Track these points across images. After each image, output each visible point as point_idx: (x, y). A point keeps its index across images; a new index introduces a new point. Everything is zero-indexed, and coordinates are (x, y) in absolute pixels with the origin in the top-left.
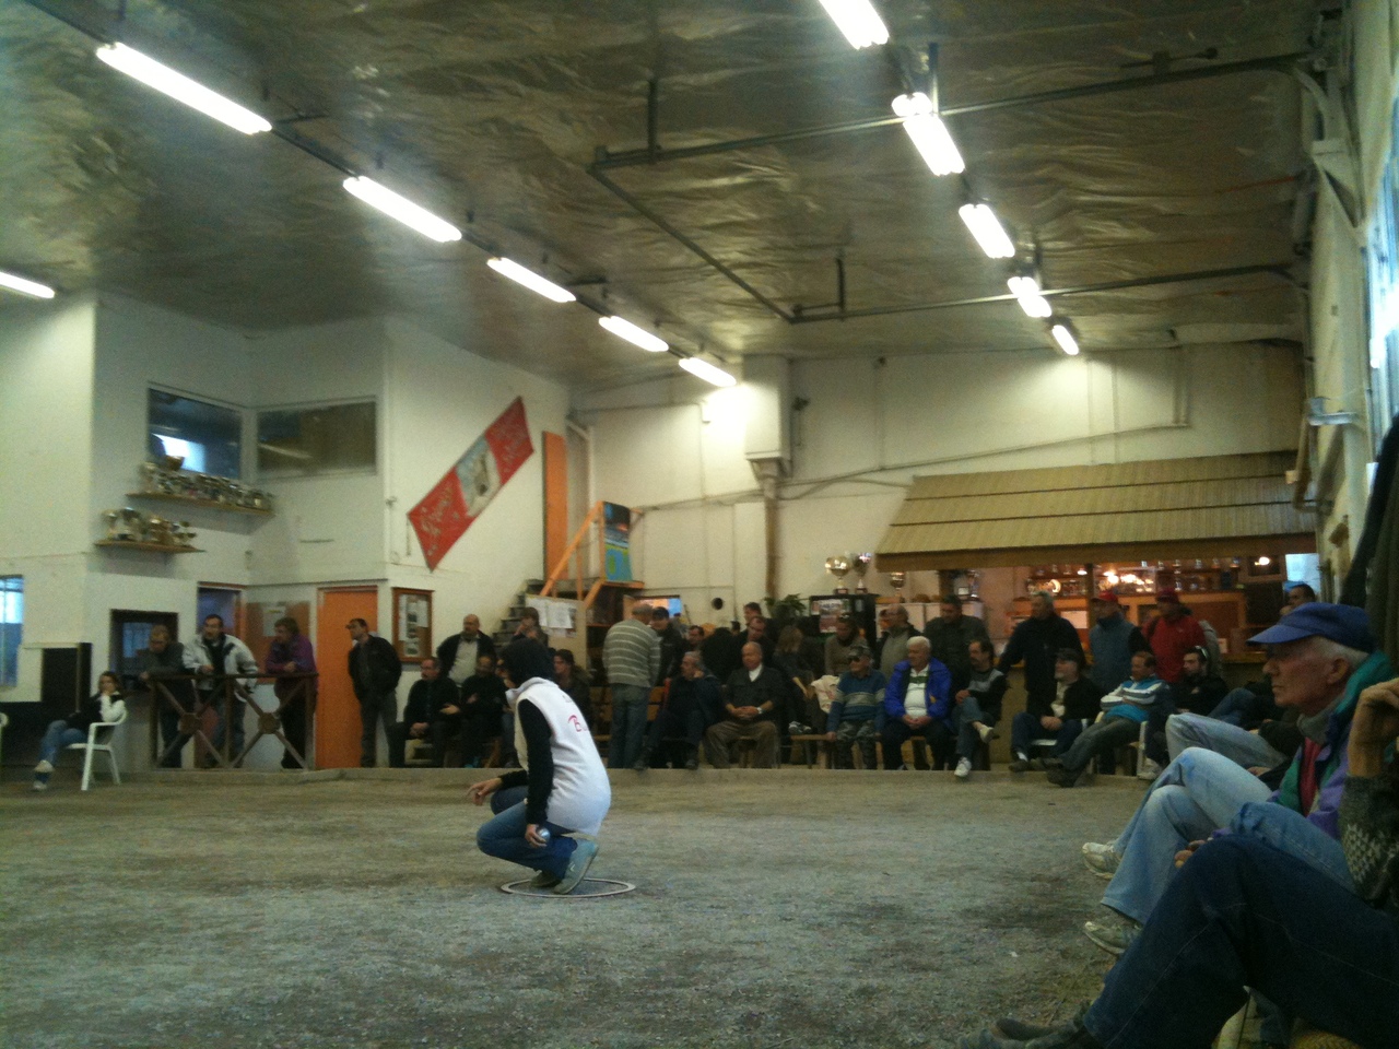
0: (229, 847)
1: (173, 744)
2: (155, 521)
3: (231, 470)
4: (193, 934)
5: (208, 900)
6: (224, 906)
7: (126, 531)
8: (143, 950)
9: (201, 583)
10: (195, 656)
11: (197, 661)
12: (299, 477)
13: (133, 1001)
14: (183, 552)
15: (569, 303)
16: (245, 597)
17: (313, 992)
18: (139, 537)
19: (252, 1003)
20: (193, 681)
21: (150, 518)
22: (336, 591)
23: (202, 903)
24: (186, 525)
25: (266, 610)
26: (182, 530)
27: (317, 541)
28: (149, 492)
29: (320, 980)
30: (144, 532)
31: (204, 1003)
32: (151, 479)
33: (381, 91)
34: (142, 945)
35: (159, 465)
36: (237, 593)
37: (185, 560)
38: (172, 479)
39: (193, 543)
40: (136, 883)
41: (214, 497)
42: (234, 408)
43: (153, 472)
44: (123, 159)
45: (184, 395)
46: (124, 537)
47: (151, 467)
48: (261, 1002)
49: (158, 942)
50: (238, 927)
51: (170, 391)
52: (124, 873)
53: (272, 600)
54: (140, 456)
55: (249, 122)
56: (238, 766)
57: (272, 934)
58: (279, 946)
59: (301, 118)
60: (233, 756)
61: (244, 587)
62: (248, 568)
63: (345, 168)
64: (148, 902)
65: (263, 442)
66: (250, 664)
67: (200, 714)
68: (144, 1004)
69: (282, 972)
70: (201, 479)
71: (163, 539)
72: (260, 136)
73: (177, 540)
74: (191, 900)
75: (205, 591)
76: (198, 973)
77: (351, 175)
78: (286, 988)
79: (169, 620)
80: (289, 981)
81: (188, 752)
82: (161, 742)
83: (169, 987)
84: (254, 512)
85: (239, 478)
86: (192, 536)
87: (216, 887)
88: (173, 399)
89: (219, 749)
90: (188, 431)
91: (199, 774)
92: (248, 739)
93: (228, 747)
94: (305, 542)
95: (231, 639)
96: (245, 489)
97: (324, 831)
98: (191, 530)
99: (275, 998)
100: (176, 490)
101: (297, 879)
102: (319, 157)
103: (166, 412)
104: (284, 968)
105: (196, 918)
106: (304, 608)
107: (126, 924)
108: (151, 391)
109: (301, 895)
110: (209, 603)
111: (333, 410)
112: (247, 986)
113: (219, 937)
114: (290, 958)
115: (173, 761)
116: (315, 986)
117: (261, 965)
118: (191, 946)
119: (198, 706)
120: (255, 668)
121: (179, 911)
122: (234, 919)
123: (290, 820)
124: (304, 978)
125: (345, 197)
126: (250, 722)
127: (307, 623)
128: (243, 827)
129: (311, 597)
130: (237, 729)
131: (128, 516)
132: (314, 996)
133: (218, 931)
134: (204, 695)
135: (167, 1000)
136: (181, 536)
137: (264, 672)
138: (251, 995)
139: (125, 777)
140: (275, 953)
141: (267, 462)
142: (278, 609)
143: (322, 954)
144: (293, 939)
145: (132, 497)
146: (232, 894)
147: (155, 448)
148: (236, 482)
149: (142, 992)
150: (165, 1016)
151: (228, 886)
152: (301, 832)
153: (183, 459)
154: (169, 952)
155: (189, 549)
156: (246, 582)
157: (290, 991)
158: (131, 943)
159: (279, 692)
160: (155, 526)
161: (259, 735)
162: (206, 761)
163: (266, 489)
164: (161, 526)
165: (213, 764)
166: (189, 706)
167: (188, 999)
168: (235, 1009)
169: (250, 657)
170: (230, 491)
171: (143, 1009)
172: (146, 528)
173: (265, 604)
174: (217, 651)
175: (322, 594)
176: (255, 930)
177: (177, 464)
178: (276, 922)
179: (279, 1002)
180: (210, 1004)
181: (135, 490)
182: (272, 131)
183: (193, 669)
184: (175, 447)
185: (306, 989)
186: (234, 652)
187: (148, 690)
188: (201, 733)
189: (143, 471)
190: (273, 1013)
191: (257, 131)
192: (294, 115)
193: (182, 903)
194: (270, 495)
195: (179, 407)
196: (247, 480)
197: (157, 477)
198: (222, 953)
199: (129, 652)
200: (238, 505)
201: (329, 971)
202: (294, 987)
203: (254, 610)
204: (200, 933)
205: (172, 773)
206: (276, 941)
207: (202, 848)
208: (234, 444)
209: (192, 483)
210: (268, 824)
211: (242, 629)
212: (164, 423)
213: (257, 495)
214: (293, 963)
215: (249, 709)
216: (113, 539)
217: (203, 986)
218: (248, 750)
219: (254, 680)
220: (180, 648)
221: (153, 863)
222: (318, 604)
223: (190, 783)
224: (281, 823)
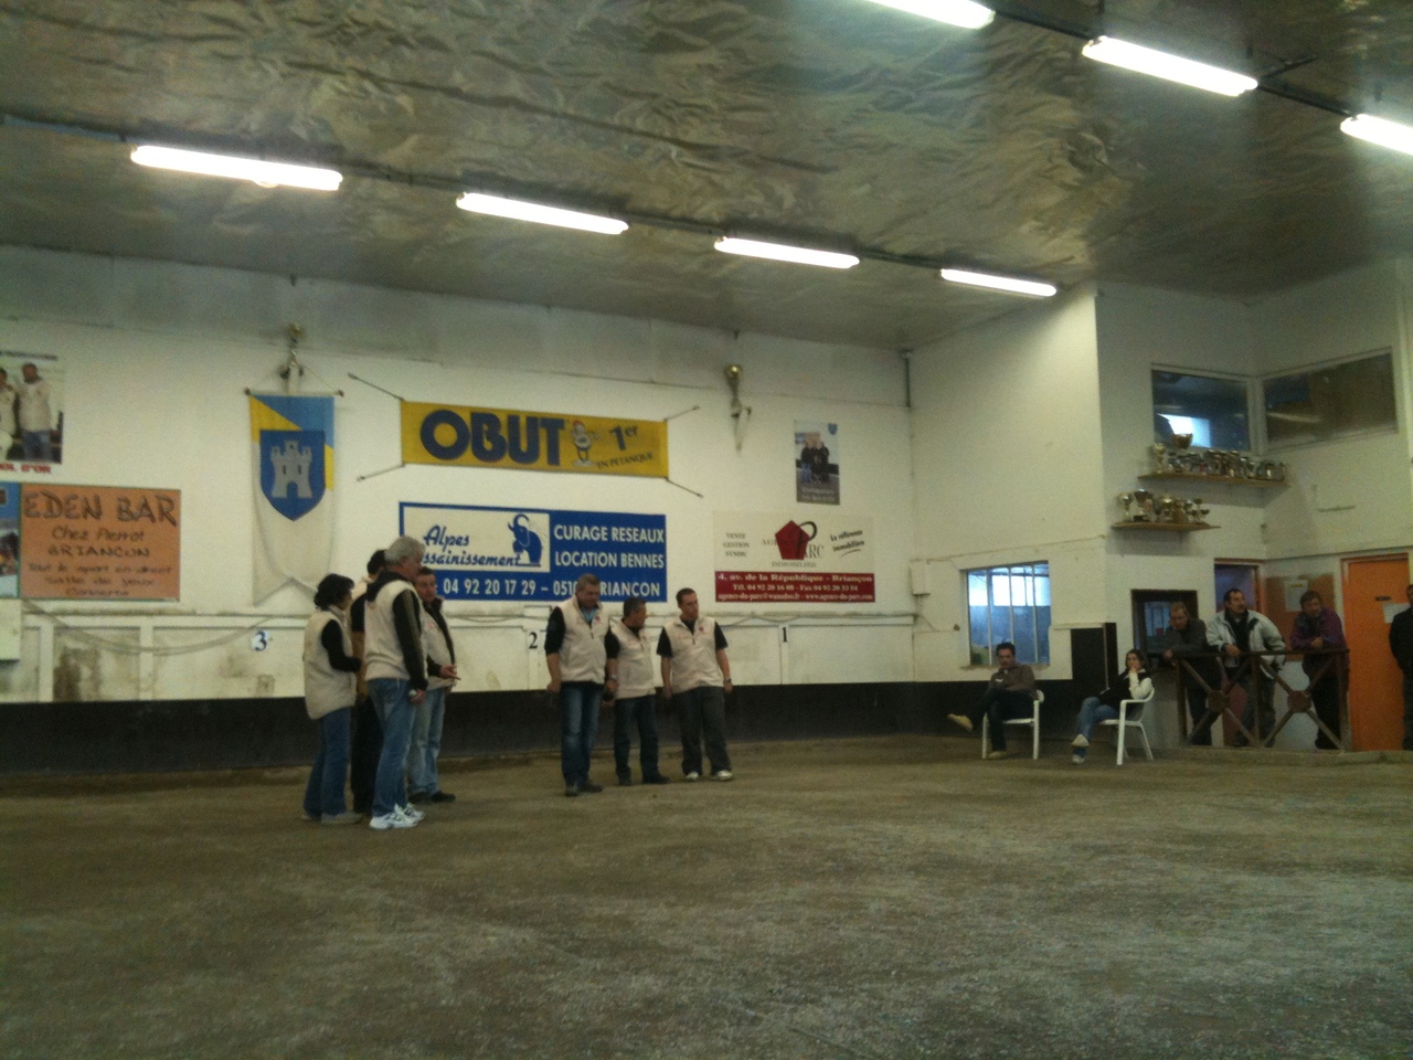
0: (1269, 827)
1: (1203, 720)
2: (1168, 501)
3: (1240, 443)
4: (1244, 911)
5: (1255, 879)
6: (1273, 885)
7: (1141, 513)
8: (1196, 923)
9: (1216, 559)
10: (1218, 633)
11: (1220, 638)
12: (1311, 442)
13: (1192, 971)
14: (1199, 529)
16: (1263, 572)
17: (1378, 981)
18: (1153, 517)
19: (1312, 984)
20: (1219, 659)
21: (1162, 498)
22: (1361, 561)
23: (1249, 881)
24: (1198, 502)
25: (1287, 584)
26: (1194, 507)
27: (1337, 509)
28: (1159, 472)
29: (1383, 970)
30: (1158, 512)
31: (1263, 981)
32: (1160, 460)
33: (1375, 18)
34: (1195, 917)
35: (1167, 444)
36: (1256, 568)
37: (1199, 537)
38: (1180, 457)
39: (1207, 519)
40: (1181, 857)
41: (1224, 472)
42: (1236, 378)
43: (1162, 452)
44: (1112, 149)
45: (1188, 372)
46: (1138, 518)
47: (1159, 447)
48: (1324, 985)
49: (1209, 915)
50: (1289, 908)
51: (1171, 370)
52: (1169, 846)
53: (1293, 576)
54: (1148, 437)
55: (1232, 83)
56: (1270, 744)
57: (1326, 917)
58: (1335, 931)
59: (1288, 68)
60: (1263, 735)
61: (1261, 561)
62: (1265, 542)
63: (1342, 109)
64: (1194, 877)
65: (1271, 410)
66: (1276, 639)
67: (1227, 692)
68: (1205, 975)
69: (1342, 957)
70: (1209, 454)
71: (1176, 518)
72: (1247, 96)
73: (1191, 518)
74: (1238, 878)
75: (1222, 567)
76: (1254, 949)
77: (1348, 116)
78: (1348, 973)
79: (1188, 598)
80: (1350, 966)
81: (1217, 729)
82: (1190, 719)
83: (1227, 961)
84: (1267, 483)
85: (1249, 448)
86: (1205, 512)
87: (1262, 866)
88: (1176, 377)
89: (1250, 727)
90: (1190, 408)
91: (1229, 752)
92: (1278, 718)
93: (1258, 726)
94: (1322, 511)
95: (1253, 614)
96: (1255, 461)
97: (1369, 816)
98: (1204, 507)
99: (1338, 983)
100: (1186, 467)
101: (1347, 864)
102: (1310, 103)
103: (1170, 392)
104: (1343, 952)
105: (1246, 895)
106: (1328, 580)
107: (1176, 896)
108: (1157, 376)
109: (1353, 881)
110: (1227, 579)
111: (1343, 367)
112: (1306, 967)
113: (1270, 916)
114: (1349, 944)
115: (1203, 738)
116: (1379, 974)
117: (1317, 947)
118: (1243, 923)
119: (1225, 683)
120: (1282, 644)
121: (1228, 887)
122: (1286, 900)
123: (1331, 803)
124: (1366, 966)
125: (1343, 140)
126: (1280, 702)
127: (1332, 596)
128: (1281, 807)
129: (1334, 568)
130: (1266, 706)
131: (1140, 497)
132: (1378, 985)
133: (1270, 910)
135: (1226, 973)
136: (1194, 513)
137: (1290, 649)
138: (1310, 977)
139: (1158, 754)
140: (1332, 937)
141: (1275, 430)
142: (1298, 582)
143: (1382, 943)
144: (1346, 924)
145: (1143, 479)
146: (1279, 874)
147: (1162, 428)
148: (1244, 454)
149: (1201, 962)
150: (1226, 990)
151: (1275, 865)
152: (1345, 815)
153: (1191, 435)
154: (1223, 927)
155: (1205, 526)
156: (1263, 556)
157: (1353, 978)
158: (1183, 915)
159: (1307, 669)
160: (1169, 505)
161: (1290, 714)
162: (1236, 740)
163: (1276, 458)
164: (1174, 505)
165: (1244, 742)
166: (1215, 684)
167: (1247, 974)
168: (1296, 989)
169: (1274, 631)
170: (1241, 464)
171: (1203, 979)
172: (1159, 509)
173: (1286, 578)
174: (1241, 627)
175: (1346, 565)
176: (1307, 912)
177: (1185, 441)
178: (1329, 906)
179: (1342, 987)
180: (1270, 981)
181: (1146, 471)
182: (1259, 88)
183: (1217, 646)
184: (1182, 425)
185: (1370, 977)
186: (1257, 627)
187: (1173, 668)
188: (1229, 710)
189: (1151, 451)
190: (1337, 997)
191: (1242, 91)
192: (1282, 66)
193: (1229, 879)
194: (1282, 465)
195: (1182, 385)
196: (1257, 450)
197: (1166, 457)
198: (1276, 932)
199: (1150, 633)
200: (1249, 478)
201: (1393, 961)
202: (1357, 974)
203: (1274, 584)
204: (1251, 911)
206: (1332, 925)
207: (1242, 825)
208: (1240, 416)
209: (1202, 460)
210: (1309, 806)
211: (1263, 604)
212: (1169, 402)
213: (1269, 465)
214: (1353, 949)
215: (1278, 687)
216: (1129, 521)
217: (1260, 963)
218: (1279, 730)
219: (1281, 658)
220: (1201, 627)
221: (1196, 838)
222: (1343, 578)
223: (1221, 761)
224: (1320, 804)
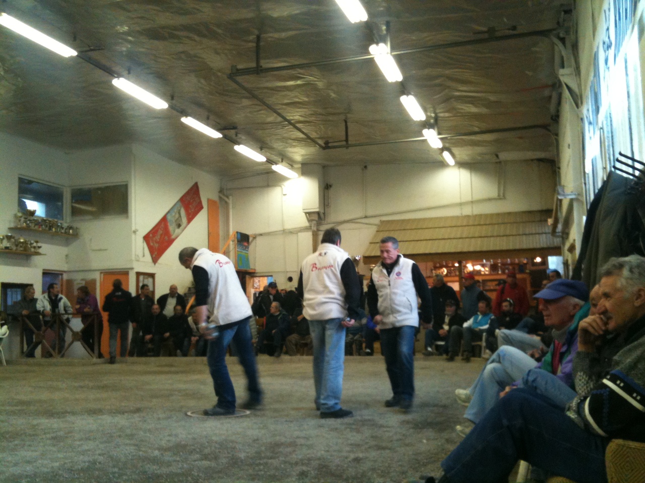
0: (57, 396)
1: (32, 346)
2: (22, 240)
3: (59, 216)
4: (40, 437)
5: (47, 421)
6: (55, 423)
7: (8, 245)
8: (16, 445)
9: (43, 270)
12: (91, 219)
13: (11, 469)
14: (34, 255)
15: (219, 138)
16: (65, 277)
17: (98, 464)
18: (14, 248)
19: (68, 469)
21: (19, 239)
22: (107, 273)
23: (44, 422)
24: (37, 242)
25: (75, 283)
26: (35, 244)
27: (100, 250)
28: (19, 226)
29: (101, 458)
30: (17, 246)
31: (46, 470)
32: (20, 221)
33: (130, 38)
34: (16, 442)
35: (24, 214)
36: (62, 274)
37: (36, 259)
38: (30, 220)
39: (40, 251)
40: (13, 413)
41: (50, 228)
42: (59, 186)
43: (21, 217)
44: (6, 68)
45: (35, 180)
46: (6, 248)
47: (20, 214)
48: (73, 469)
49: (23, 440)
50: (61, 433)
51: (30, 179)
52: (8, 408)
53: (79, 279)
54: (14, 209)
55: (66, 51)
57: (77, 436)
58: (81, 443)
59: (92, 50)
61: (65, 272)
62: (67, 263)
63: (112, 74)
64: (20, 423)
65: (75, 203)
68: (17, 470)
69: (83, 455)
70: (43, 220)
71: (26, 249)
72: (71, 58)
73: (33, 250)
74: (39, 421)
75: (46, 273)
76: (43, 455)
77: (116, 77)
78: (85, 462)
80: (86, 459)
83: (29, 462)
84: (69, 236)
85: (63, 219)
86: (40, 247)
87: (50, 414)
88: (30, 182)
90: (37, 197)
91: (44, 360)
94: (94, 250)
96: (65, 225)
97: (103, 387)
98: (39, 245)
99: (80, 467)
100: (32, 225)
101: (90, 410)
102: (100, 68)
103: (27, 188)
104: (83, 453)
105: (42, 429)
106: (94, 282)
107: (8, 432)
108: (21, 181)
109: (92, 418)
110: (48, 279)
111: (107, 188)
112: (66, 461)
113: (53, 438)
114: (86, 448)
116: (98, 461)
117: (73, 451)
118: (40, 442)
120: (71, 309)
121: (34, 426)
122: (60, 430)
123: (87, 382)
124: (93, 457)
125: (112, 87)
127: (95, 289)
128: (64, 385)
129: (97, 276)
131: (9, 238)
132: (98, 466)
133: (52, 435)
134: (46, 322)
135: (28, 468)
136: (34, 247)
138: (68, 466)
140: (79, 446)
141: (75, 212)
142: (81, 282)
143: (102, 446)
144: (88, 439)
145: (10, 229)
146: (59, 418)
147: (22, 206)
148: (60, 221)
149: (16, 465)
150: (27, 476)
151: (57, 413)
152: (92, 388)
153: (35, 211)
154: (30, 446)
155: (38, 254)
156: (65, 269)
157: (87, 464)
158: (11, 442)
160: (22, 243)
161: (72, 342)
162: (47, 354)
163: (75, 225)
164: (25, 242)
165: (51, 356)
167: (38, 468)
168: (60, 472)
169: (69, 304)
170: (58, 226)
171: (16, 473)
172: (17, 244)
173: (75, 280)
175: (102, 275)
176: (70, 435)
177: (32, 213)
178: (80, 431)
179: (82, 469)
180: (49, 470)
181: (12, 225)
182: (77, 56)
184: (33, 205)
185: (94, 462)
186: (62, 301)
188: (44, 341)
189: (15, 216)
190: (79, 474)
191: (70, 56)
192: (88, 49)
193: (35, 422)
194: (77, 228)
195: (33, 186)
196: (66, 221)
197: (23, 219)
198: (54, 446)
199: (9, 302)
200: (62, 233)
201: (105, 454)
202: (89, 462)
203: (70, 282)
204: (44, 436)
205: (31, 360)
206: (81, 440)
207: (44, 396)
208: (60, 204)
209: (40, 222)
210: (76, 384)
211: (64, 291)
212: (27, 194)
213: (71, 228)
214: (89, 450)
215: (68, 330)
216: (2, 249)
217: (46, 462)
219: (70, 316)
221: (22, 403)
222: (100, 281)
223: (39, 365)
224: (82, 384)
